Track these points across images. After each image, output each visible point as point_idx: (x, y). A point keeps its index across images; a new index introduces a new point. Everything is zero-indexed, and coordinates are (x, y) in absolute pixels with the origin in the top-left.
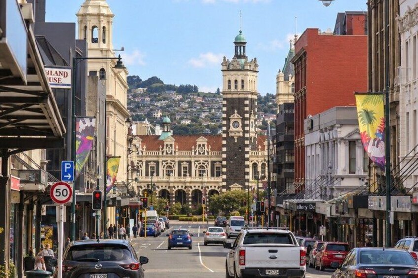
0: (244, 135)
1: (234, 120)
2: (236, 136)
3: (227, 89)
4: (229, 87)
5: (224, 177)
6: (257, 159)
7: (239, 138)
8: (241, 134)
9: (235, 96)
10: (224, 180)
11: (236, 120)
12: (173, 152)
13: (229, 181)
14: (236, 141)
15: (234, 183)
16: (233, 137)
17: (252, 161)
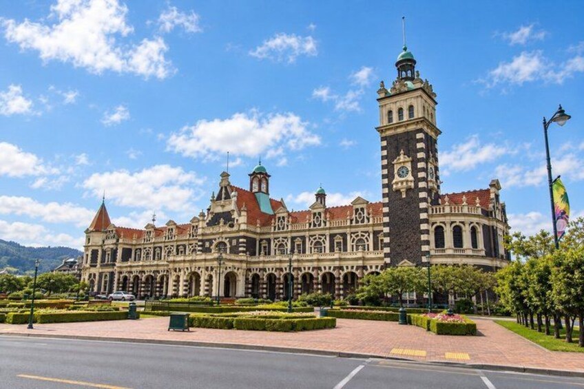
0: (416, 185)
1: (399, 166)
2: (402, 187)
3: (385, 123)
4: (390, 120)
5: (387, 250)
6: (442, 219)
7: (409, 190)
8: (412, 185)
9: (400, 131)
10: (386, 255)
11: (402, 165)
12: (322, 222)
13: (395, 257)
14: (404, 196)
15: (403, 259)
16: (398, 191)
17: (433, 224)
